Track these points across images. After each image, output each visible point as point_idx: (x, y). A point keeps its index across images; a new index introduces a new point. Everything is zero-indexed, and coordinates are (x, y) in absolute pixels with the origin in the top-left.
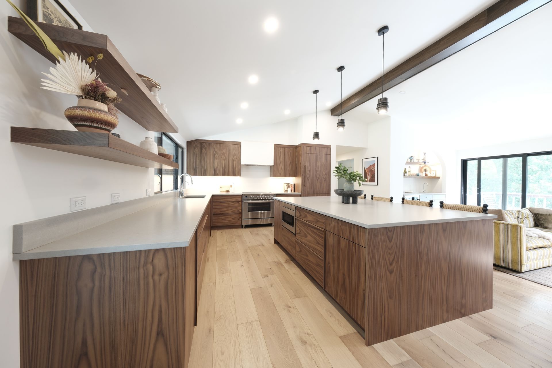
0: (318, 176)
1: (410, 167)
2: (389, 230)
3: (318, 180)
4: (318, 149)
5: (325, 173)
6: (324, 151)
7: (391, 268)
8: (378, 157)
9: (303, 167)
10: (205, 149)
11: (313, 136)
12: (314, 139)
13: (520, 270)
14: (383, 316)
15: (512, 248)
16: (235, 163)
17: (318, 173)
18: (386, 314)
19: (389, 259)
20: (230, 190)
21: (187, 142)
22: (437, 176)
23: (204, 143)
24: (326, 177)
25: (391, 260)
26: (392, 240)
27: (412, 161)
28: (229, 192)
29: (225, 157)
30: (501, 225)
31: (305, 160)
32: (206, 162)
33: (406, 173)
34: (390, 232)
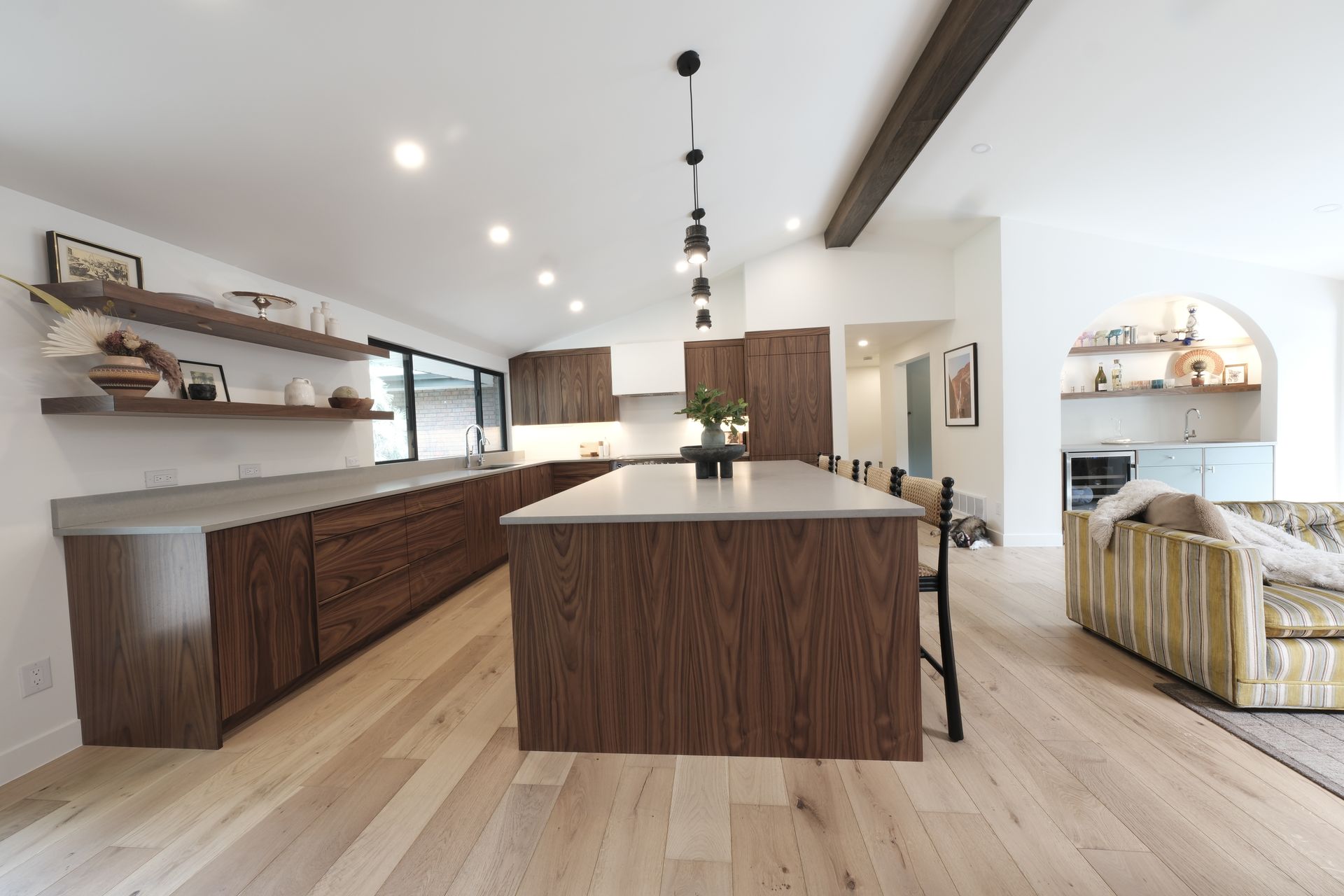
0: (793, 411)
1: (1116, 361)
2: (557, 530)
3: (793, 420)
4: (791, 342)
5: (813, 402)
6: (811, 345)
7: (567, 608)
8: (975, 345)
9: (752, 390)
10: (543, 371)
11: (696, 320)
12: (698, 327)
13: (1231, 700)
14: (554, 703)
15: (1211, 624)
16: (601, 393)
17: (793, 401)
18: (562, 699)
19: (562, 591)
20: (599, 450)
21: (510, 360)
22: (1250, 382)
23: (540, 357)
24: (817, 411)
25: (567, 592)
26: (566, 552)
27: (1128, 342)
28: (598, 455)
29: (581, 382)
30: (1184, 546)
31: (757, 374)
32: (546, 397)
33: (1104, 381)
34: (562, 534)
